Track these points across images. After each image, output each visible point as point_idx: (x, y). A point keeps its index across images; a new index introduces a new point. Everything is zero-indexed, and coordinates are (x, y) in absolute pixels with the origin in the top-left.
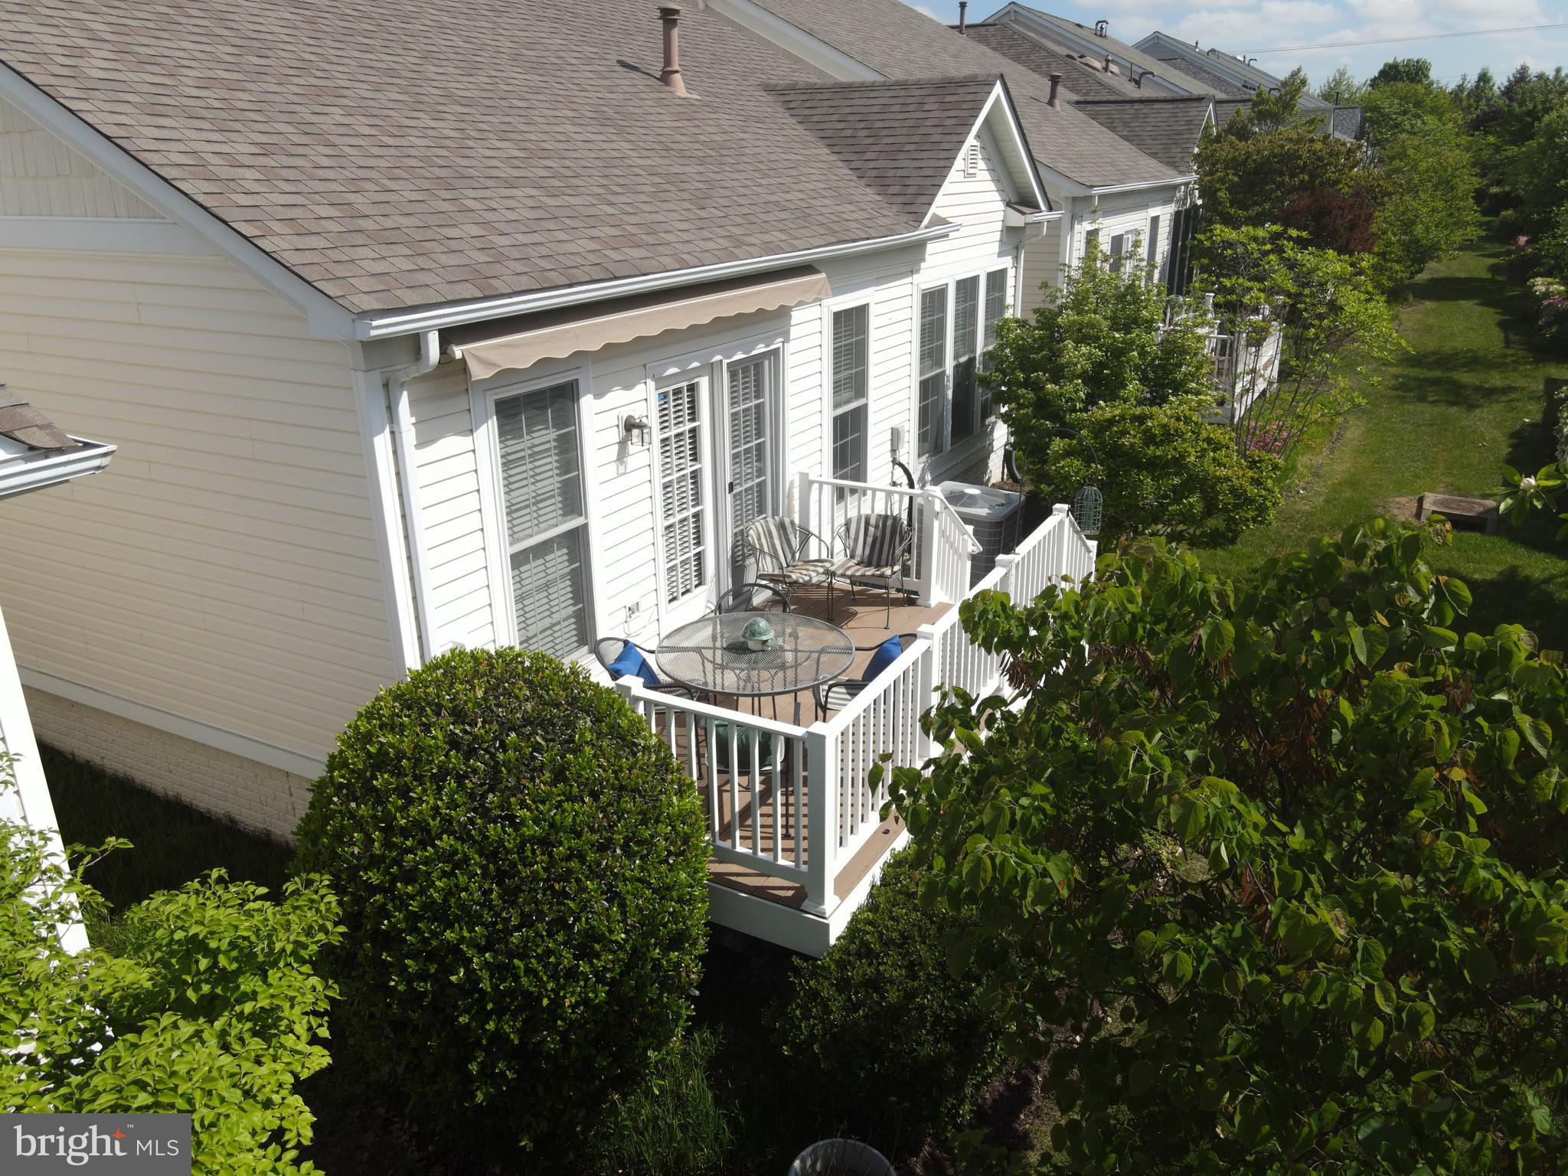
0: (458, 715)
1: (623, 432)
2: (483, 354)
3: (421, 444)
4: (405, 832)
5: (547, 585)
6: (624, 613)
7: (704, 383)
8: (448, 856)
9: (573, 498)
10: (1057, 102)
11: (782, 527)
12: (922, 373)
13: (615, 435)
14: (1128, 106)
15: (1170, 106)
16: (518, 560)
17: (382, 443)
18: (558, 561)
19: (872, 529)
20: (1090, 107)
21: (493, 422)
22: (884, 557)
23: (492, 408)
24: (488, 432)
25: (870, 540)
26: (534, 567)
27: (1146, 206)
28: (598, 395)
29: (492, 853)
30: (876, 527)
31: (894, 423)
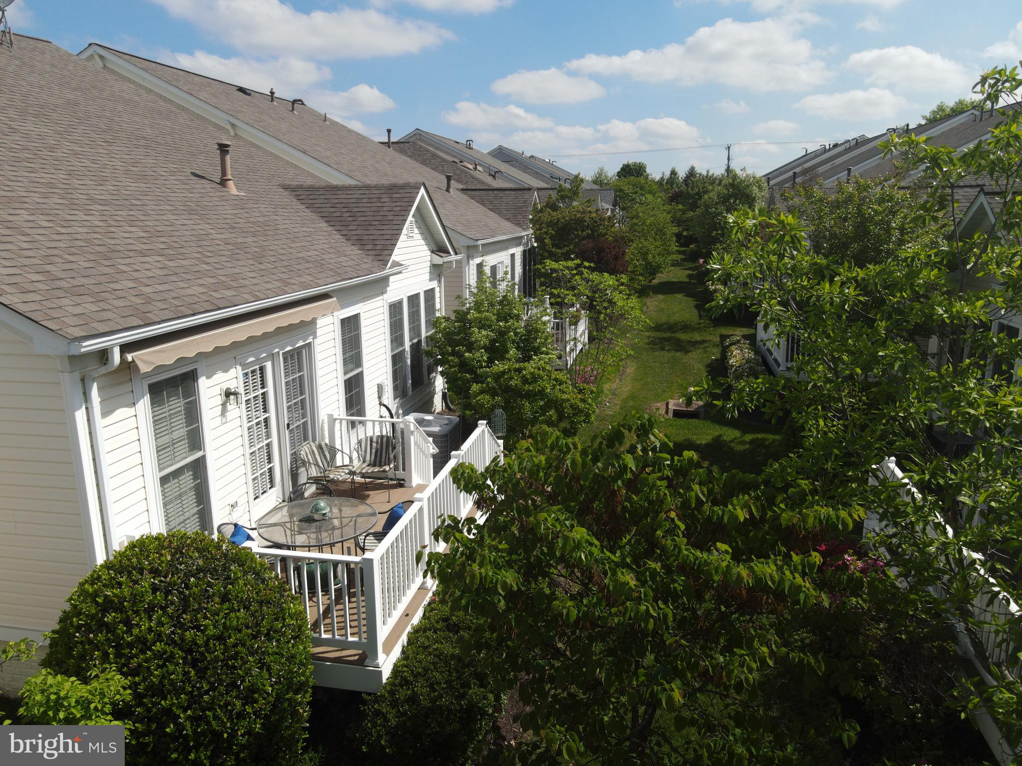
0: (155, 572)
1: (224, 398)
2: (145, 358)
3: (105, 414)
4: (130, 645)
5: (180, 495)
6: (229, 508)
7: (269, 365)
8: (159, 655)
9: (195, 440)
10: (451, 190)
11: (320, 447)
12: (392, 350)
13: (219, 400)
14: (491, 192)
15: (513, 193)
16: (164, 480)
17: (80, 416)
18: (187, 479)
19: (374, 445)
20: (469, 192)
21: (147, 398)
22: (383, 460)
23: (146, 389)
24: (144, 404)
25: (374, 451)
26: (173, 483)
27: (506, 248)
28: (208, 377)
30: (377, 443)
31: (378, 381)
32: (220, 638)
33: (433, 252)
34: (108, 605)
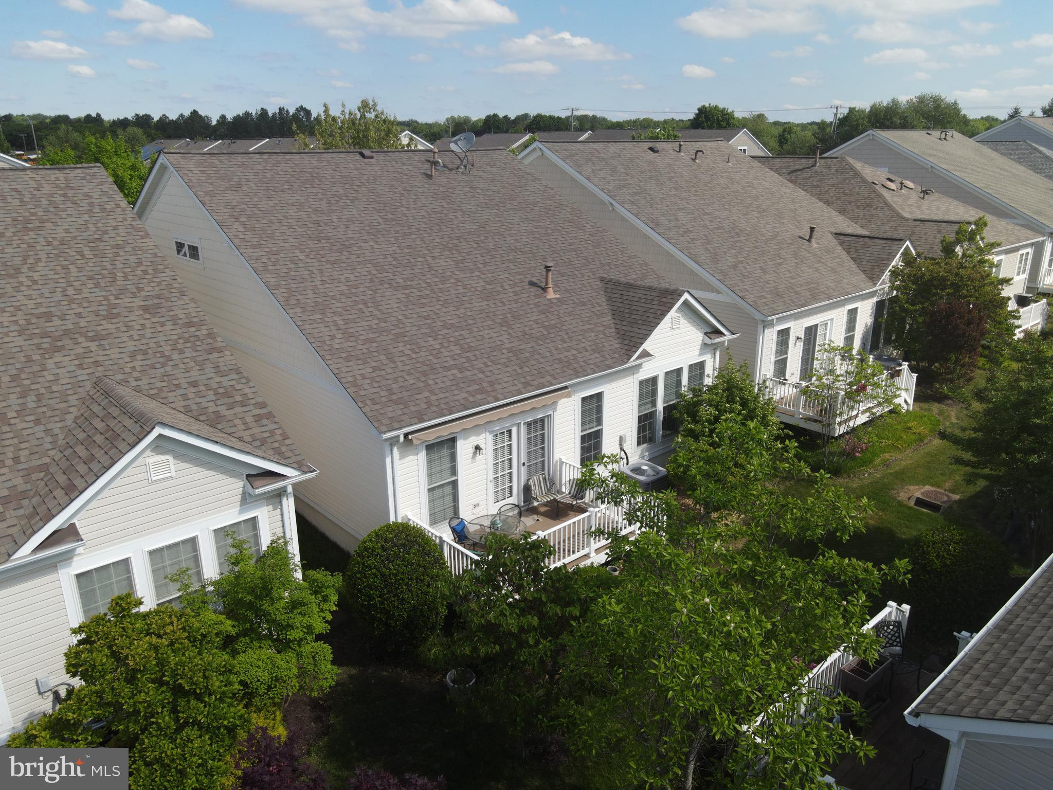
0: (386, 541)
1: (474, 450)
2: (418, 437)
3: (401, 458)
4: (367, 567)
5: (443, 497)
6: (472, 507)
7: (514, 431)
8: (374, 574)
9: (454, 471)
10: (813, 240)
11: (545, 479)
12: (639, 412)
13: (472, 450)
14: (861, 239)
15: (883, 242)
16: (429, 490)
17: (388, 460)
18: (448, 490)
20: (842, 237)
21: (424, 452)
23: (424, 448)
24: (423, 455)
26: (438, 493)
27: (844, 305)
28: (465, 439)
29: (383, 575)
31: (621, 434)
32: (396, 575)
33: (706, 334)
34: (366, 549)
